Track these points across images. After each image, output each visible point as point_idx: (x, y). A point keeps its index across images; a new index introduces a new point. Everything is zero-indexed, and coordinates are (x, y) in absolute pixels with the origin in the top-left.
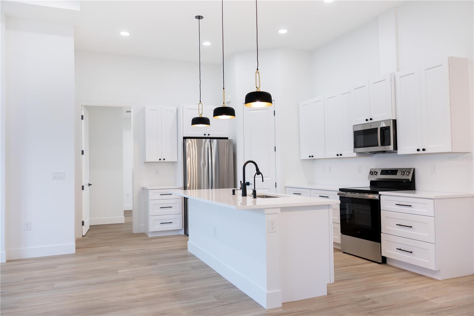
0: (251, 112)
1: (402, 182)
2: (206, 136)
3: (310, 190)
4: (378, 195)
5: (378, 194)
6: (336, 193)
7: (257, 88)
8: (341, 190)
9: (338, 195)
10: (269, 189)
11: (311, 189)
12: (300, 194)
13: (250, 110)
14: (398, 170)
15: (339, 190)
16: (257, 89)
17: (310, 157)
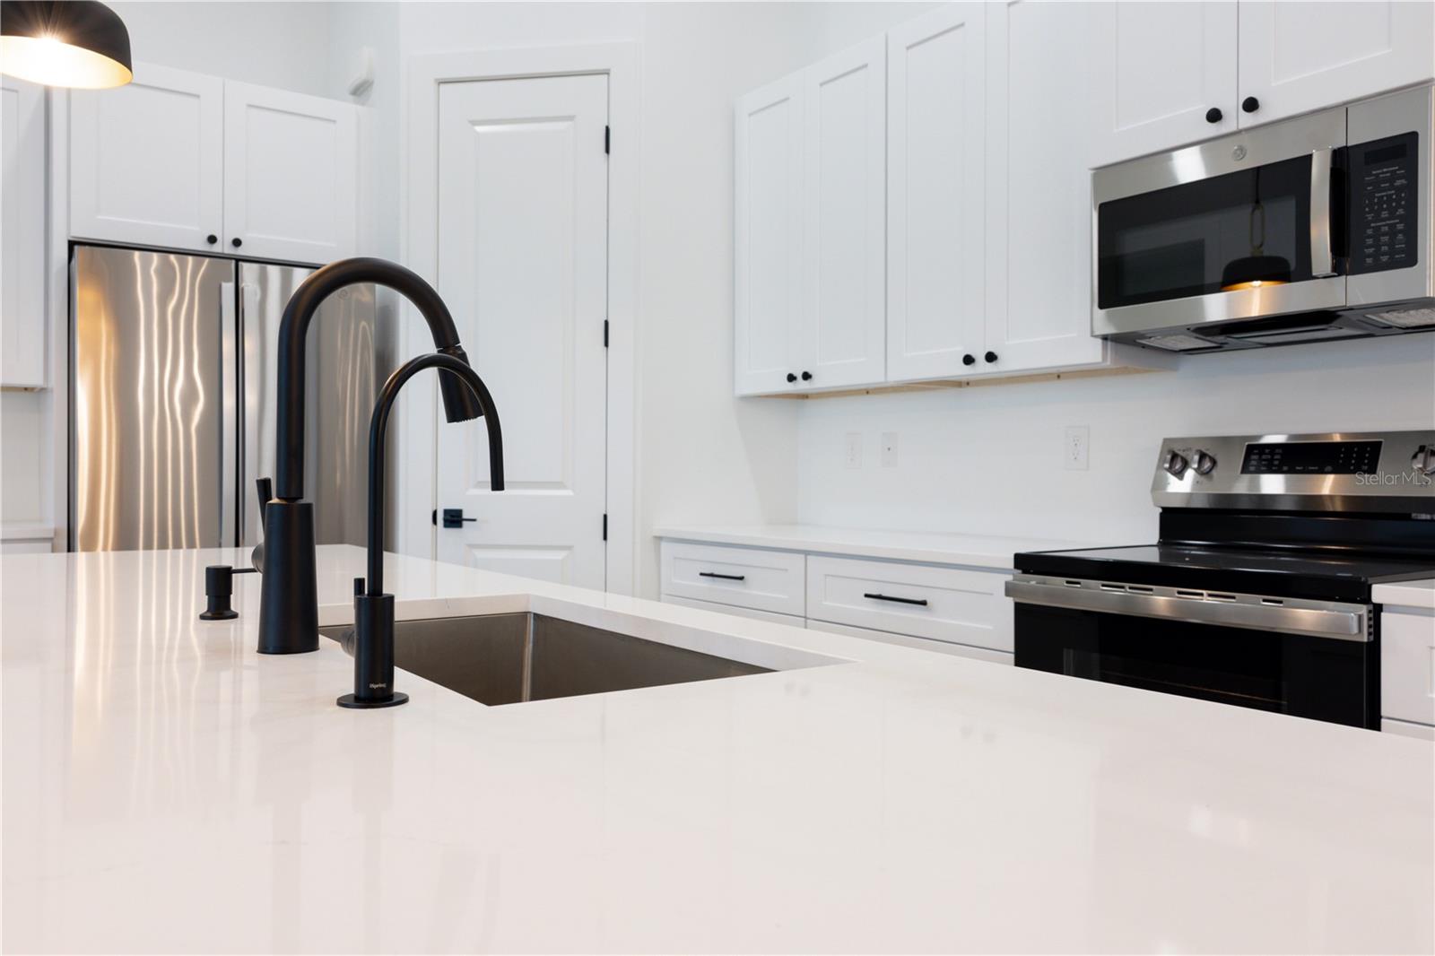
0: (479, 129)
1: (1407, 517)
2: (216, 248)
3: (803, 556)
4: (1363, 609)
5: (1367, 599)
6: (999, 582)
8: (1027, 563)
9: (1008, 593)
10: (569, 548)
11: (807, 553)
12: (741, 578)
13: (474, 123)
14: (1380, 444)
15: (1011, 564)
17: (791, 378)
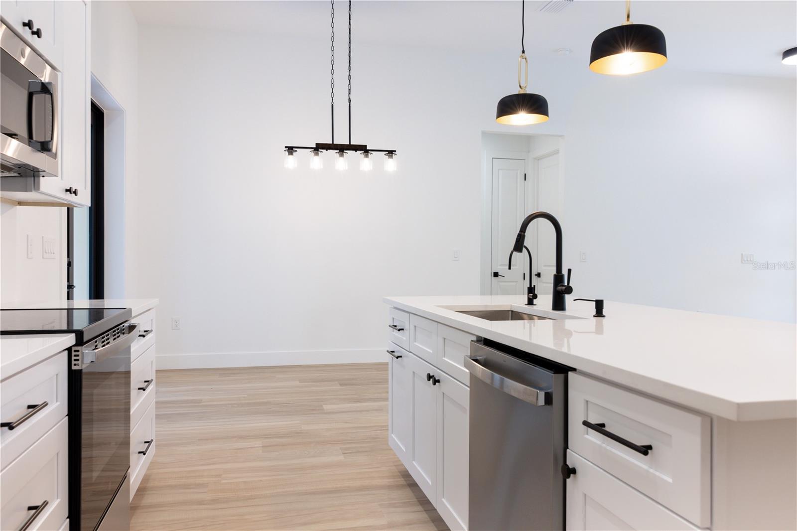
7: (520, 87)
16: (520, 89)
